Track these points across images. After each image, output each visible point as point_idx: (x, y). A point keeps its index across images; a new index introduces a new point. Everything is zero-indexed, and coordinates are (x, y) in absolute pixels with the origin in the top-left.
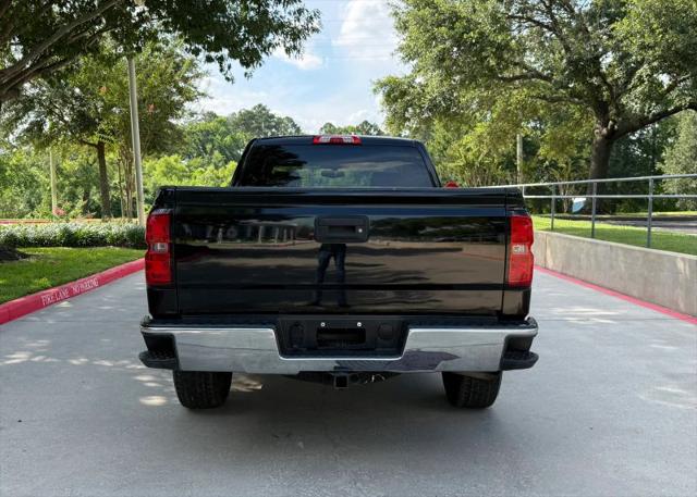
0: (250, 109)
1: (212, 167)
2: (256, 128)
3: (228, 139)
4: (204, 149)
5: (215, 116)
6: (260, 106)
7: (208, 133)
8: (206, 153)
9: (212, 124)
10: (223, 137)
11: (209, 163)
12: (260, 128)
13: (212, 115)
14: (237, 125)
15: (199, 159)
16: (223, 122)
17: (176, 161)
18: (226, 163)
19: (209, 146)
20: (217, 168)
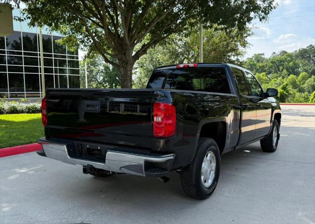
0: (305, 48)
1: (281, 78)
2: (308, 57)
3: (291, 64)
4: (279, 69)
5: (286, 53)
6: (311, 45)
7: (281, 61)
8: (279, 71)
9: (283, 57)
10: (289, 63)
11: (280, 76)
12: (310, 57)
13: (284, 52)
14: (297, 56)
15: (275, 74)
16: (290, 56)
17: (263, 76)
18: (289, 75)
19: (281, 68)
20: (283, 78)
